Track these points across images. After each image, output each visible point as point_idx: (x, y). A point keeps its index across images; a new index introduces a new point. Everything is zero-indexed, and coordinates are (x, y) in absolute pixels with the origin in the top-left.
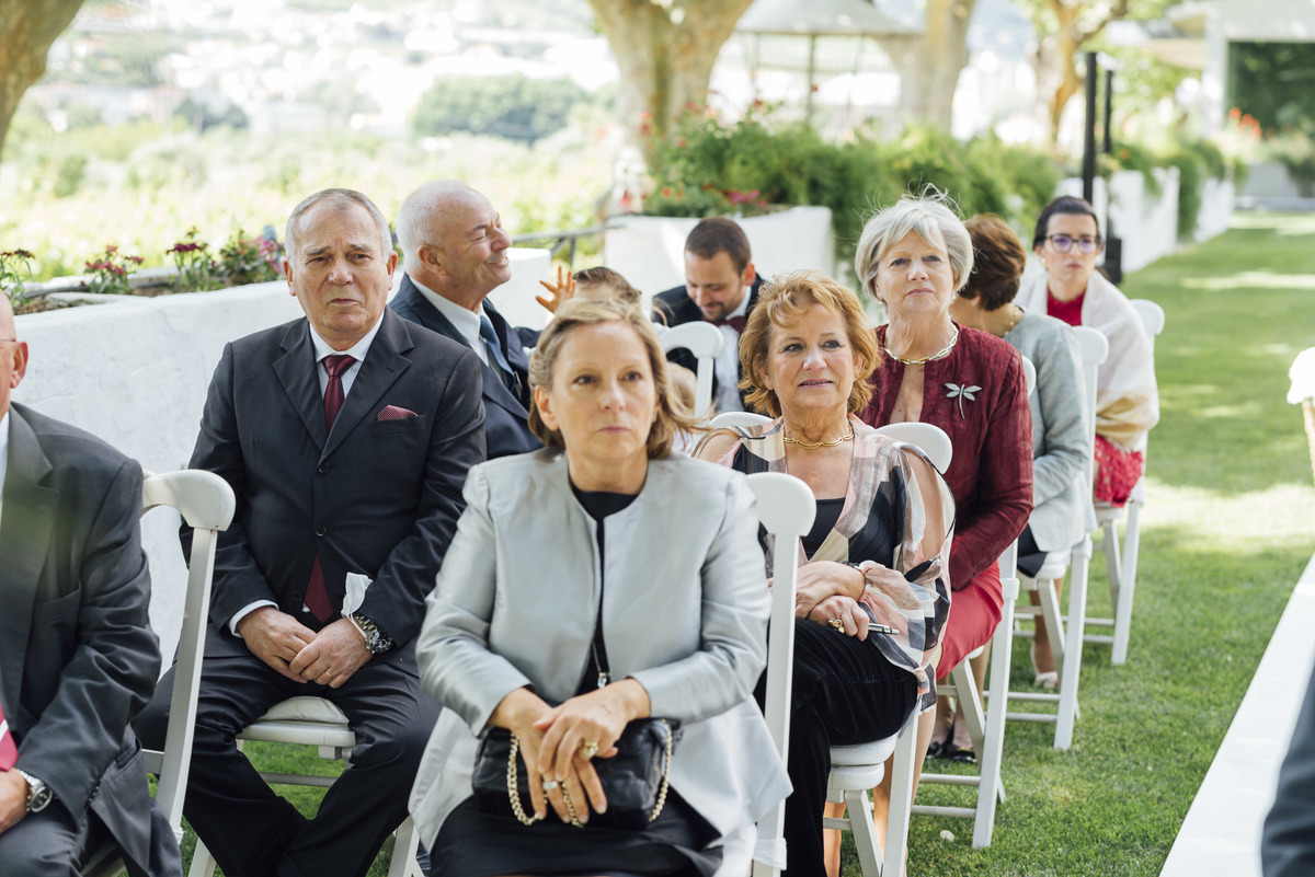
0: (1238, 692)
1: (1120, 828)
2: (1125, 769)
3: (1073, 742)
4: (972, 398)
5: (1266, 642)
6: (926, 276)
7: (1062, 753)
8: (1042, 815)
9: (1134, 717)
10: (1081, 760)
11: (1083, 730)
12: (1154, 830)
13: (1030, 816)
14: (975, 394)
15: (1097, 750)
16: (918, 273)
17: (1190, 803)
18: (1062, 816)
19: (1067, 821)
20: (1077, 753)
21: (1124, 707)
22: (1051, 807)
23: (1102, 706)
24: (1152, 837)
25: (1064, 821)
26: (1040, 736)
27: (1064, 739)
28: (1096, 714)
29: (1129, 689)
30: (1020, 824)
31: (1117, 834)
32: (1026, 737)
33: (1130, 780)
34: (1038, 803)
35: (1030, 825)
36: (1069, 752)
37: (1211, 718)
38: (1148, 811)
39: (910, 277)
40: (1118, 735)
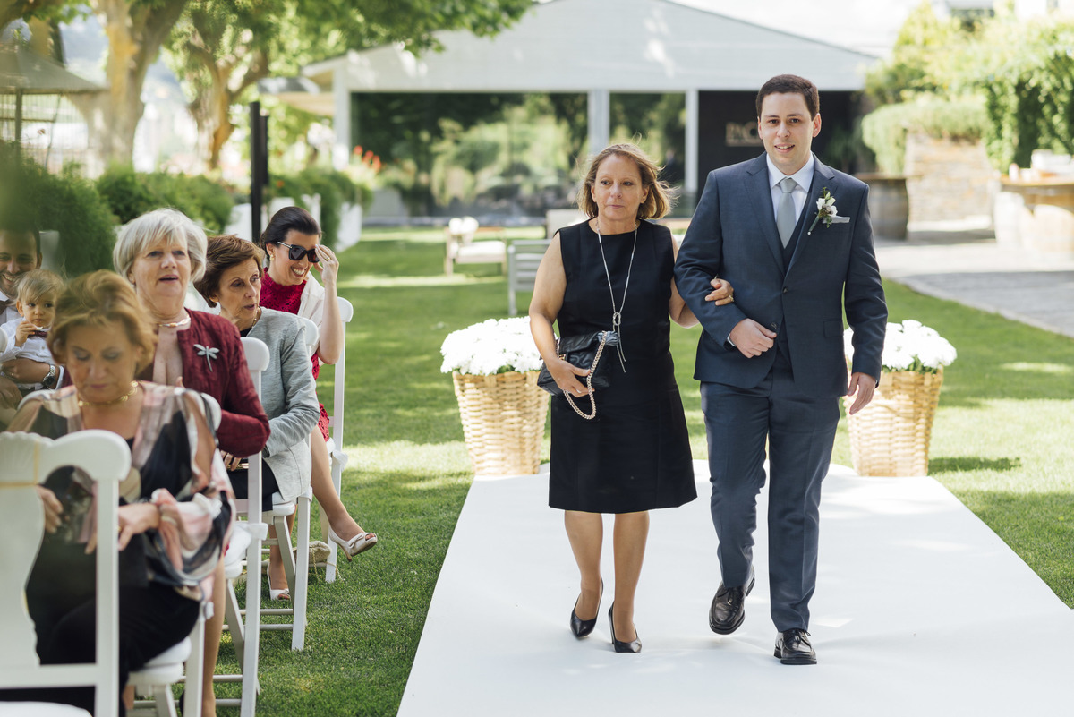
0: (426, 598)
1: (354, 707)
2: (350, 662)
3: (306, 645)
4: (215, 357)
5: (442, 560)
6: (175, 265)
7: (298, 653)
8: (291, 701)
9: (349, 623)
10: (314, 658)
11: (312, 634)
12: (380, 707)
13: (283, 703)
14: (216, 354)
15: (325, 649)
16: (171, 263)
17: (405, 684)
18: (307, 701)
19: (312, 704)
20: (310, 653)
21: (341, 615)
22: (297, 695)
23: (324, 616)
24: (379, 712)
25: (309, 705)
26: (280, 642)
27: (298, 642)
28: (320, 622)
29: (343, 601)
30: (275, 709)
31: (352, 712)
32: (268, 643)
33: (355, 671)
34: (288, 693)
35: (283, 709)
36: (304, 652)
37: (408, 619)
38: (373, 693)
39: (163, 266)
40: (340, 637)
